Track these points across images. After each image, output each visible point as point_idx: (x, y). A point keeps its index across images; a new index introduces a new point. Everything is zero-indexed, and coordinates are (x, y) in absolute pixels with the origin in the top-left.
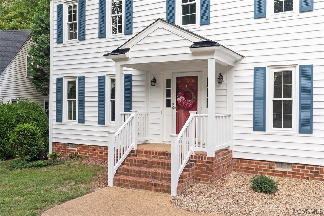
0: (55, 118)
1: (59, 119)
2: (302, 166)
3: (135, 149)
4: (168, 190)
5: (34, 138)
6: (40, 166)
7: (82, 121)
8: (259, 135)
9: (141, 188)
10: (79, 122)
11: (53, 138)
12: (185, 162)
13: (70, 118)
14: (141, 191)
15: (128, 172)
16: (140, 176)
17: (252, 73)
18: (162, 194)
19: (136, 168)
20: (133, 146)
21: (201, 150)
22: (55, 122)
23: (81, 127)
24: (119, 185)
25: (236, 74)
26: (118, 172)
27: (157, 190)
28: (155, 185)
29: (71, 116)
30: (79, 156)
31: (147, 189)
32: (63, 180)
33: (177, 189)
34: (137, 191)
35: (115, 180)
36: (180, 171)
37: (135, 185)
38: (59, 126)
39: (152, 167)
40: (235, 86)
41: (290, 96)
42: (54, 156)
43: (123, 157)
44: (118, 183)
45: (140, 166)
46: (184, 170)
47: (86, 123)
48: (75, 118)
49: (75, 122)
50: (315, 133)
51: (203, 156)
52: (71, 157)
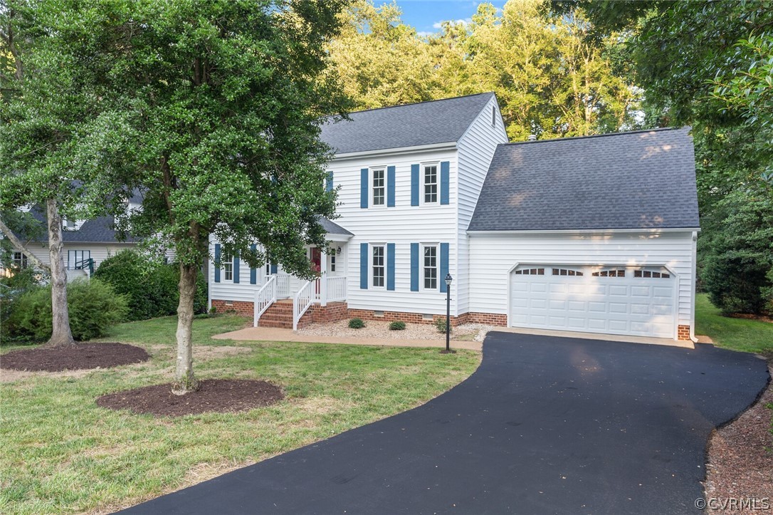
0: (214, 278)
1: (217, 280)
2: (389, 313)
3: (275, 302)
4: (292, 328)
5: (197, 296)
6: (203, 318)
7: (237, 281)
8: (364, 292)
9: (275, 327)
10: (235, 282)
11: (212, 296)
12: (305, 310)
13: (227, 278)
14: (276, 329)
15: (268, 318)
16: (276, 320)
17: (359, 247)
18: (288, 330)
19: (274, 315)
20: (274, 300)
21: (318, 301)
22: (214, 282)
23: (236, 286)
24: (261, 326)
25: (349, 247)
26: (261, 317)
27: (285, 328)
28: (284, 324)
29: (228, 277)
30: (234, 311)
31: (279, 327)
32: (222, 325)
33: (297, 325)
34: (273, 328)
35: (259, 322)
36: (300, 315)
37: (272, 325)
38: (218, 286)
39: (284, 314)
40: (349, 256)
41: (383, 265)
42: (214, 310)
43: (266, 308)
44: (260, 324)
45: (277, 313)
46: (304, 315)
47: (240, 283)
48: (231, 279)
49: (231, 282)
50: (396, 290)
51: (318, 306)
52: (228, 312)
